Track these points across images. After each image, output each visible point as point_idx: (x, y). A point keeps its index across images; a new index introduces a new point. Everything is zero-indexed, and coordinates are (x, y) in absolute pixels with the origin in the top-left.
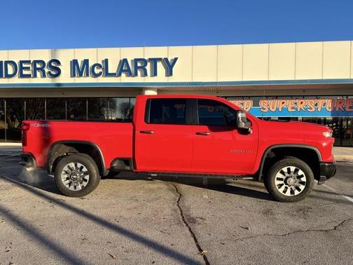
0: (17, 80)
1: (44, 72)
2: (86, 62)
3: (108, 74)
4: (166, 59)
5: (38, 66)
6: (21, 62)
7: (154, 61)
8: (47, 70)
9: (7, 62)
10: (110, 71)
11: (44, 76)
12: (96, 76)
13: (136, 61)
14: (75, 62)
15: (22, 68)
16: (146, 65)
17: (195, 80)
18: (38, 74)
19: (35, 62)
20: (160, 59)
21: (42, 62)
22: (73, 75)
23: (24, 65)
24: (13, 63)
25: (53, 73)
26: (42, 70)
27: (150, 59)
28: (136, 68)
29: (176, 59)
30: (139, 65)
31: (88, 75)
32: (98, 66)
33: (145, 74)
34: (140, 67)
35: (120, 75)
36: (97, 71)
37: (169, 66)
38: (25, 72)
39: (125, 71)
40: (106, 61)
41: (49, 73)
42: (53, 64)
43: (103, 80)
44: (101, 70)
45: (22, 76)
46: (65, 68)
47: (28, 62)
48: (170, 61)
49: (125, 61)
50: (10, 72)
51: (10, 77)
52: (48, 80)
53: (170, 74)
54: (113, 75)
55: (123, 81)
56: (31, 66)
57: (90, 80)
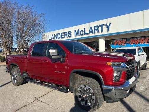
0: (61, 39)
1: (67, 36)
2: (78, 30)
4: (106, 24)
6: (61, 33)
7: (102, 26)
9: (58, 34)
11: (67, 37)
12: (82, 35)
13: (95, 27)
14: (75, 31)
15: (62, 35)
17: (119, 32)
19: (65, 32)
20: (104, 25)
22: (75, 36)
25: (70, 36)
26: (66, 35)
27: (100, 25)
28: (95, 30)
29: (110, 24)
31: (79, 35)
32: (82, 31)
33: (98, 32)
35: (89, 33)
36: (82, 33)
37: (108, 27)
38: (62, 37)
39: (91, 31)
40: (85, 29)
42: (70, 33)
47: (63, 33)
48: (108, 25)
49: (91, 28)
50: (59, 37)
51: (59, 38)
52: (68, 38)
53: (108, 30)
54: (87, 34)
55: (91, 36)
56: (64, 34)
57: (80, 37)
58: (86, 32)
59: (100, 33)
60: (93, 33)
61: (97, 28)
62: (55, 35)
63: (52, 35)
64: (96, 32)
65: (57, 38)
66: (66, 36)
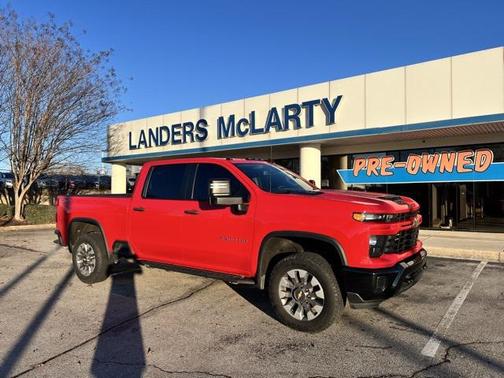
0: (170, 148)
1: (192, 135)
2: (232, 118)
3: (255, 131)
4: (326, 100)
5: (188, 129)
6: (174, 127)
7: (309, 105)
8: (195, 133)
9: (162, 128)
11: (192, 139)
12: (242, 134)
13: (287, 108)
14: (221, 120)
15: (174, 133)
16: (299, 112)
17: (369, 127)
18: (188, 138)
19: (185, 125)
20: (316, 102)
21: (190, 124)
22: (220, 137)
23: (176, 130)
24: (166, 128)
25: (201, 135)
26: (190, 133)
27: (304, 104)
28: (287, 118)
29: (339, 98)
30: (291, 113)
31: (233, 135)
32: (244, 121)
33: (298, 126)
34: (291, 117)
35: (268, 130)
36: (243, 128)
37: (330, 109)
38: (176, 138)
39: (273, 124)
40: (253, 114)
41: (197, 136)
42: (200, 125)
43: (250, 139)
44: (248, 127)
45: (175, 142)
46: (212, 129)
48: (331, 102)
49: (273, 111)
50: (164, 139)
51: (164, 144)
52: (196, 145)
53: (331, 120)
54: (260, 131)
55: (272, 138)
56: (181, 130)
57: (236, 140)
58: (258, 126)
59: (304, 132)
60: (279, 129)
62: (151, 131)
63: (142, 132)
64: (291, 124)
65: (157, 145)
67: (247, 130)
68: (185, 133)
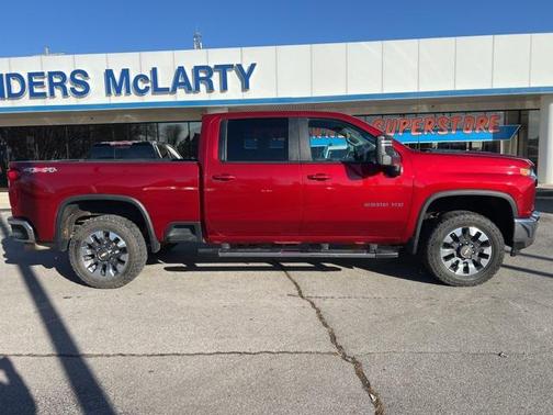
0: (26, 102)
1: (64, 88)
2: (125, 73)
3: (157, 90)
4: (240, 66)
5: (56, 80)
6: (31, 75)
7: (223, 69)
8: (69, 85)
9: (9, 76)
10: (160, 85)
11: (65, 94)
12: (141, 92)
13: (197, 69)
14: (109, 74)
15: (32, 84)
16: (211, 75)
19: (51, 74)
20: (231, 66)
21: (62, 74)
22: (109, 92)
23: (35, 80)
24: (18, 76)
25: (79, 90)
26: (62, 85)
27: (216, 67)
28: (198, 80)
29: (253, 66)
30: (202, 75)
31: (128, 92)
32: (145, 78)
33: (210, 89)
34: (203, 78)
35: (174, 90)
36: (141, 86)
38: (36, 90)
39: (181, 85)
40: (154, 71)
41: (73, 90)
42: (78, 77)
43: (149, 98)
44: (148, 85)
45: (33, 95)
46: (97, 83)
47: (42, 74)
48: (246, 69)
49: (181, 70)
51: (15, 96)
52: (72, 101)
53: (246, 87)
54: (165, 90)
55: (179, 99)
56: (46, 81)
57: (133, 98)
58: (161, 85)
59: (218, 96)
60: (189, 90)
61: (203, 75)
64: (203, 87)
66: (58, 92)
67: (147, 88)
68: (52, 85)
